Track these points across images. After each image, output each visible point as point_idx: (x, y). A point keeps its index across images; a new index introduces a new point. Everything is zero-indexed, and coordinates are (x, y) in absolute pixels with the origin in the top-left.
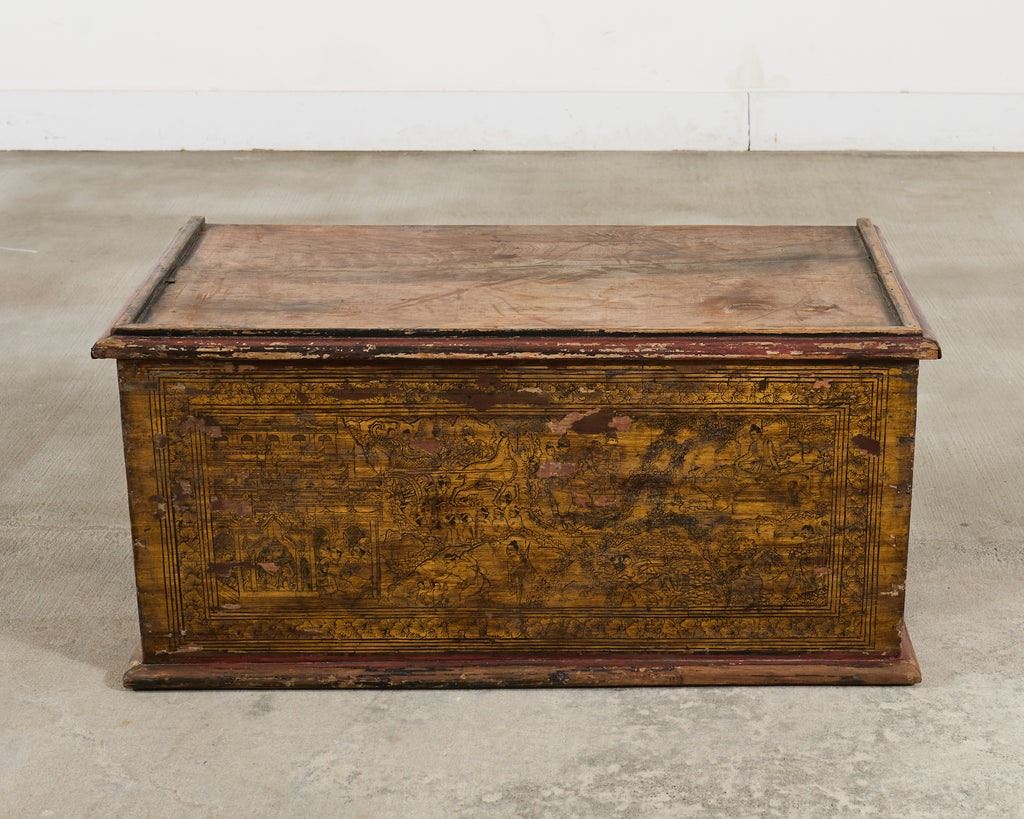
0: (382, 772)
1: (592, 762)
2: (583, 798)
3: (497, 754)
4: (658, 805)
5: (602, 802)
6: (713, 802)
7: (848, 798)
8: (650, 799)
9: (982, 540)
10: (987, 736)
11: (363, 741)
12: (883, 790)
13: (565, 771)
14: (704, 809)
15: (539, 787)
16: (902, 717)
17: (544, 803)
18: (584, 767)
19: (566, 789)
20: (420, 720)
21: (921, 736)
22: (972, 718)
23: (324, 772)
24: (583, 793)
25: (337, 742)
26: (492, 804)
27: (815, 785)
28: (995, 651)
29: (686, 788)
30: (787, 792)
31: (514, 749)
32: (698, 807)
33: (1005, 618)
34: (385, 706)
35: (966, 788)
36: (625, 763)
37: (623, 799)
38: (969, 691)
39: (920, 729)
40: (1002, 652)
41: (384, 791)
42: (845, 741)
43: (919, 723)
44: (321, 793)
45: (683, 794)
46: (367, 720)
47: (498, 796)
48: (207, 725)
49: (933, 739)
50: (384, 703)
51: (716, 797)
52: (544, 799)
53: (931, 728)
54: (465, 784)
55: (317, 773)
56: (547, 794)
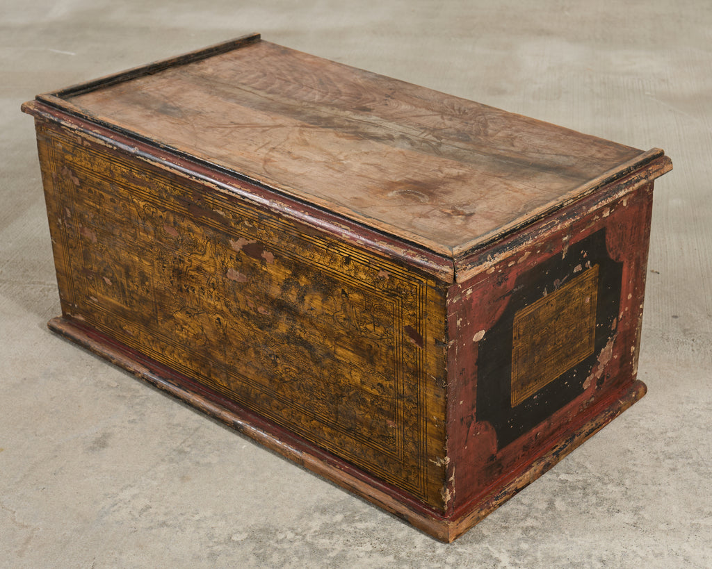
0: (167, 508)
1: (324, 511)
2: (307, 543)
3: (256, 498)
4: (362, 554)
5: (320, 548)
6: (403, 555)
7: (508, 560)
8: (357, 547)
9: (685, 331)
10: (636, 511)
11: (162, 479)
12: (539, 554)
13: (302, 517)
14: (395, 561)
15: (277, 530)
16: (574, 488)
17: (276, 545)
18: (317, 515)
19: (297, 534)
20: (210, 463)
21: (583, 506)
22: (629, 493)
23: (125, 504)
24: (308, 539)
25: (143, 478)
26: (237, 542)
27: (487, 545)
28: (666, 432)
29: (387, 541)
30: (463, 550)
31: (270, 495)
32: (391, 558)
33: (682, 403)
34: (188, 449)
35: (604, 558)
36: (348, 513)
37: (336, 546)
38: (635, 469)
39: (585, 500)
40: (670, 434)
41: (164, 524)
42: (522, 508)
43: (585, 495)
44: (117, 522)
45: (383, 546)
46: (171, 461)
47: (245, 535)
48: (56, 456)
49: (592, 510)
50: (189, 446)
51: (407, 550)
52: (277, 542)
53: (593, 499)
54: (224, 523)
55: (120, 504)
56: (281, 536)
